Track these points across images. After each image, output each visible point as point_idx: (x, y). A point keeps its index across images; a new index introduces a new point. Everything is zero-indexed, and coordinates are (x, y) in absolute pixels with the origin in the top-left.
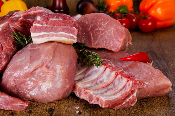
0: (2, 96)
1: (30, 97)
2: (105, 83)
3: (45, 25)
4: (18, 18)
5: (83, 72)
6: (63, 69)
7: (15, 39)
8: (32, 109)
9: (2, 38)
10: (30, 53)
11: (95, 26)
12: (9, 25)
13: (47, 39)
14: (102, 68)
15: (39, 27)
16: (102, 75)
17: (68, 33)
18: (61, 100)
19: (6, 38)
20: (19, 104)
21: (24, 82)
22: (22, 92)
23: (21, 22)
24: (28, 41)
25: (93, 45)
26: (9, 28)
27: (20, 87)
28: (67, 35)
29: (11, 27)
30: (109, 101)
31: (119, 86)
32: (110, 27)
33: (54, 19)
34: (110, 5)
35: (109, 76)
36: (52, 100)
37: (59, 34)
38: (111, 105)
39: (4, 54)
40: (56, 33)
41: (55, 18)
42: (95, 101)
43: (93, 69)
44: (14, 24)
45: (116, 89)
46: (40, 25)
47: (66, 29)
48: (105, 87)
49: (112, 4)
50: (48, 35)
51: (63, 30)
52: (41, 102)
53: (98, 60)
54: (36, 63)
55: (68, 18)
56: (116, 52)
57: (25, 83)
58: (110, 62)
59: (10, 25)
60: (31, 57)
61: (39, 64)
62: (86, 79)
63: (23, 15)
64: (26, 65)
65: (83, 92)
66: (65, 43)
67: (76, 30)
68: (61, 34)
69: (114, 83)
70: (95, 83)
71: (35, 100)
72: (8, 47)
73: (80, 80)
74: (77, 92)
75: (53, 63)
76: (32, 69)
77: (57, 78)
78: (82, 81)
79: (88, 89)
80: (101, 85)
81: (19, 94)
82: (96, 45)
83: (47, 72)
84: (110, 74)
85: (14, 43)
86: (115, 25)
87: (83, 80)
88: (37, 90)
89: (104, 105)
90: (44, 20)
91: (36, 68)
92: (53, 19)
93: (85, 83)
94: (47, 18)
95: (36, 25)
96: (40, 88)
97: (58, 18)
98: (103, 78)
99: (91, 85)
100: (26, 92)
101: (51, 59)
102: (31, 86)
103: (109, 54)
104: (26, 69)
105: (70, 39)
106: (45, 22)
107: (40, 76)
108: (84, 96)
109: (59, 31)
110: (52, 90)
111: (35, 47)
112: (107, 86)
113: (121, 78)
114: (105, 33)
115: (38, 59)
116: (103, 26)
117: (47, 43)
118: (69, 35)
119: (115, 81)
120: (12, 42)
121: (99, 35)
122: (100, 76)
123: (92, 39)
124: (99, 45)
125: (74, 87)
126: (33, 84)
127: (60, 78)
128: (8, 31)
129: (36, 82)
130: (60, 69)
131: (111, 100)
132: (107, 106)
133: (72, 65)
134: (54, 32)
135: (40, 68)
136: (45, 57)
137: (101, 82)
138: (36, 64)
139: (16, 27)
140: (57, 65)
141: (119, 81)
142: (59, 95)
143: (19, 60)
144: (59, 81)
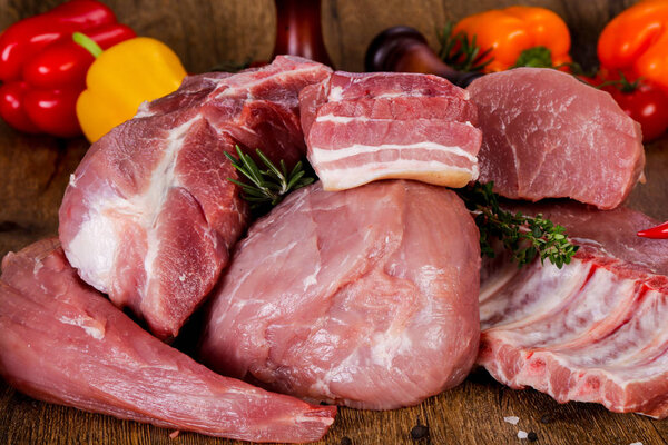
0: (234, 391)
1: (328, 392)
2: (598, 323)
3: (364, 119)
4: (237, 99)
5: (502, 288)
6: (445, 280)
7: (243, 178)
8: (348, 432)
9: (192, 174)
10: (312, 225)
11: (527, 117)
12: (207, 125)
13: (374, 169)
14: (576, 271)
15: (342, 125)
16: (581, 297)
17: (448, 145)
18: (439, 396)
19: (210, 175)
20: (301, 418)
21: (302, 337)
22: (295, 376)
23: (253, 114)
24: (292, 183)
25: (523, 188)
26: (213, 137)
27: (285, 356)
28: (444, 153)
29: (220, 132)
30: (639, 385)
31: (659, 331)
32: (582, 118)
33: (395, 95)
34: (492, 49)
35: (608, 298)
36: (411, 399)
37: (416, 149)
38: (645, 402)
39: (211, 233)
40: (403, 147)
41: (397, 92)
42: (585, 390)
43: (541, 276)
44: (229, 122)
45: (649, 342)
46: (345, 120)
47: (439, 129)
48: (604, 338)
49: (496, 45)
50: (377, 157)
51: (430, 135)
52: (371, 408)
53: (562, 242)
54: (345, 261)
55: (443, 89)
56: (607, 211)
57: (305, 339)
58: (598, 247)
59: (213, 125)
60: (320, 241)
61: (359, 265)
62: (519, 315)
63: (254, 88)
64: (306, 272)
65: (525, 361)
66: (437, 182)
67: (477, 133)
68: (424, 150)
69: (638, 323)
70: (556, 327)
71: (346, 402)
72: (221, 207)
73: (495, 320)
74: (498, 363)
75: (407, 258)
76: (333, 285)
77: (427, 314)
78: (505, 322)
79: (543, 349)
80: (584, 333)
81: (283, 382)
82: (535, 188)
83: (391, 292)
84: (612, 290)
85: (239, 194)
86: (597, 110)
87: (510, 319)
88: (357, 362)
89: (623, 402)
90: (356, 100)
91: (347, 281)
92: (388, 96)
93: (521, 328)
94: (368, 92)
95: (330, 117)
96: (365, 353)
97: (408, 91)
98: (588, 308)
99: (546, 335)
100: (312, 372)
101: (399, 244)
102: (330, 347)
103: (584, 220)
104: (311, 287)
105: (456, 168)
106: (360, 107)
107: (363, 311)
108: (529, 375)
109: (417, 140)
110: (410, 358)
111: (327, 202)
112: (609, 335)
113: (664, 300)
114: (565, 141)
115: (352, 245)
116: (556, 114)
117: (371, 186)
118: (451, 153)
119: (640, 313)
120: (233, 187)
121: (541, 148)
122: (574, 298)
123: (517, 165)
124: (547, 186)
125: (483, 346)
126: (340, 342)
127: (439, 311)
128: (210, 149)
129: (348, 334)
130: (437, 280)
131: (645, 384)
132: (634, 406)
133: (472, 264)
134: (398, 143)
135: (361, 281)
136: (377, 239)
137: (583, 321)
138: (347, 265)
139: (239, 132)
140: (424, 265)
141: (657, 312)
142: (435, 376)
143: (276, 254)
144: (433, 323)
